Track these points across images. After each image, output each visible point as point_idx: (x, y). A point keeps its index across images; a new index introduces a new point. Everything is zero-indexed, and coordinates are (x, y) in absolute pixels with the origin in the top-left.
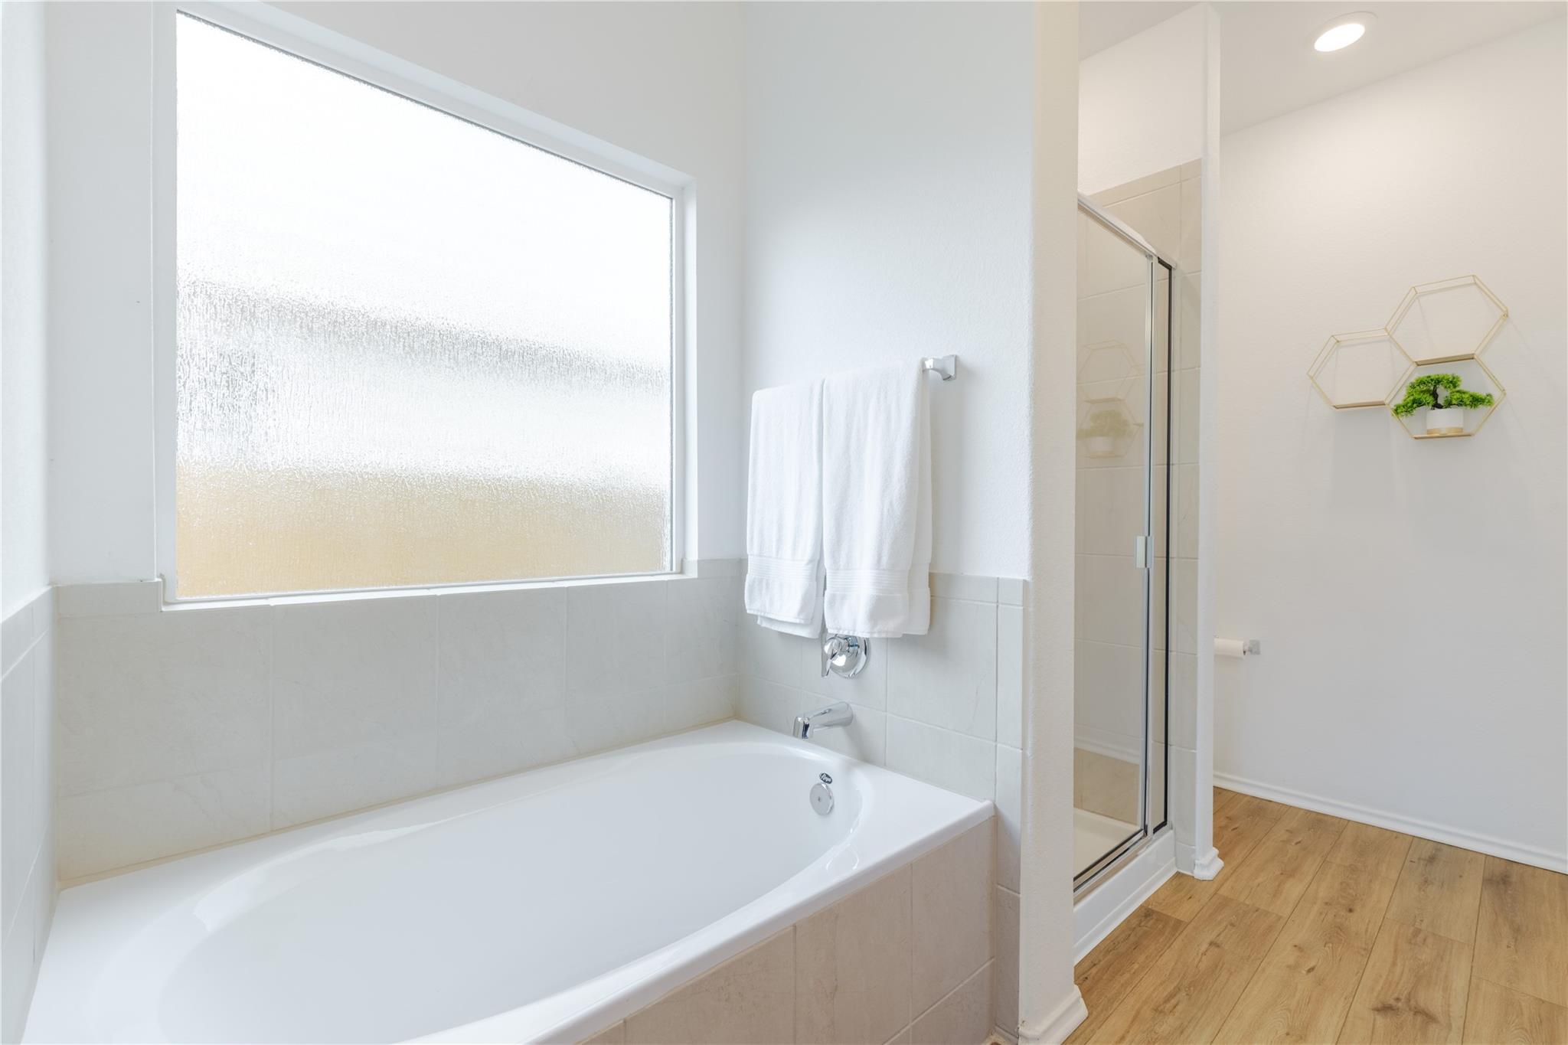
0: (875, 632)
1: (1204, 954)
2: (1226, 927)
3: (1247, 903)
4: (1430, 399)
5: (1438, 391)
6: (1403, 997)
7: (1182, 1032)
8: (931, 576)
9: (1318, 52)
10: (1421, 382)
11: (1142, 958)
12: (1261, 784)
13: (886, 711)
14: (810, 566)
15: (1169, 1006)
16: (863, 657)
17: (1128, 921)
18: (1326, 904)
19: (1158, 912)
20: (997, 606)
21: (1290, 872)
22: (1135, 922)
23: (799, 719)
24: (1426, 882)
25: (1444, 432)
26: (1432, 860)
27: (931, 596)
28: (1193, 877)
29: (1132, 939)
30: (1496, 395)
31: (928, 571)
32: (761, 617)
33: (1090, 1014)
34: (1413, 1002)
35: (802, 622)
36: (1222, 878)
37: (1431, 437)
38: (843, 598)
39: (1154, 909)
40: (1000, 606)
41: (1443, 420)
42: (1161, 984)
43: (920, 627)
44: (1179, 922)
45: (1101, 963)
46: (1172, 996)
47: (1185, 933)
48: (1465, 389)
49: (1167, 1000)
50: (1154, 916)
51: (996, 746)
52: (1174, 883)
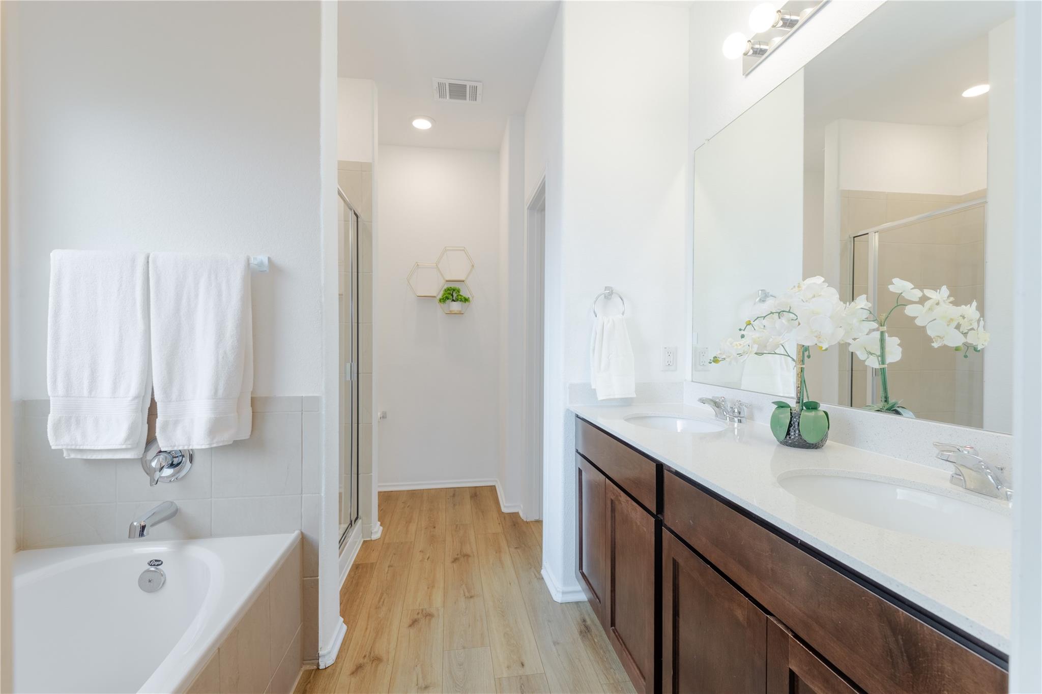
0: (214, 443)
1: (387, 573)
2: (392, 556)
3: (397, 541)
4: (451, 297)
5: (454, 294)
6: (459, 553)
7: (390, 611)
8: (253, 400)
9: (414, 127)
10: (448, 290)
11: (362, 589)
12: (387, 484)
13: (211, 497)
14: (136, 401)
15: (381, 603)
16: (188, 464)
17: (349, 574)
18: (426, 528)
19: (361, 564)
20: (302, 413)
21: (409, 522)
22: (352, 573)
23: (135, 524)
24: (454, 505)
25: (456, 312)
26: (454, 495)
27: (253, 412)
28: (371, 540)
29: (354, 582)
30: (471, 299)
31: (250, 396)
32: (67, 450)
33: (348, 627)
34: (462, 553)
35: (129, 446)
36: (384, 534)
37: (451, 313)
38: (176, 423)
39: (359, 563)
40: (303, 412)
41: (455, 306)
42: (374, 596)
43: (245, 434)
44: (372, 564)
45: (344, 601)
46: (380, 598)
47: (377, 567)
48: (462, 295)
49: (379, 601)
50: (361, 567)
51: (302, 497)
52: (364, 546)
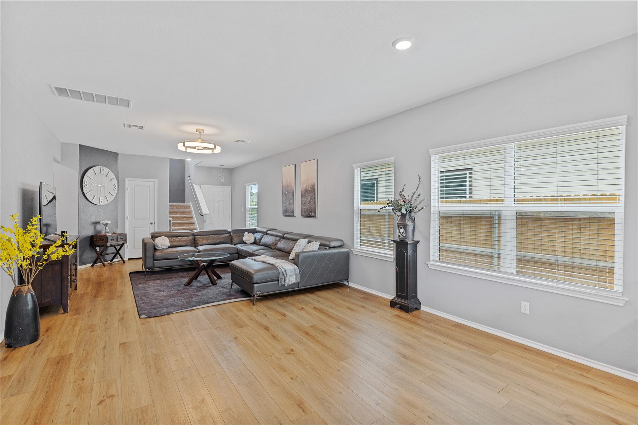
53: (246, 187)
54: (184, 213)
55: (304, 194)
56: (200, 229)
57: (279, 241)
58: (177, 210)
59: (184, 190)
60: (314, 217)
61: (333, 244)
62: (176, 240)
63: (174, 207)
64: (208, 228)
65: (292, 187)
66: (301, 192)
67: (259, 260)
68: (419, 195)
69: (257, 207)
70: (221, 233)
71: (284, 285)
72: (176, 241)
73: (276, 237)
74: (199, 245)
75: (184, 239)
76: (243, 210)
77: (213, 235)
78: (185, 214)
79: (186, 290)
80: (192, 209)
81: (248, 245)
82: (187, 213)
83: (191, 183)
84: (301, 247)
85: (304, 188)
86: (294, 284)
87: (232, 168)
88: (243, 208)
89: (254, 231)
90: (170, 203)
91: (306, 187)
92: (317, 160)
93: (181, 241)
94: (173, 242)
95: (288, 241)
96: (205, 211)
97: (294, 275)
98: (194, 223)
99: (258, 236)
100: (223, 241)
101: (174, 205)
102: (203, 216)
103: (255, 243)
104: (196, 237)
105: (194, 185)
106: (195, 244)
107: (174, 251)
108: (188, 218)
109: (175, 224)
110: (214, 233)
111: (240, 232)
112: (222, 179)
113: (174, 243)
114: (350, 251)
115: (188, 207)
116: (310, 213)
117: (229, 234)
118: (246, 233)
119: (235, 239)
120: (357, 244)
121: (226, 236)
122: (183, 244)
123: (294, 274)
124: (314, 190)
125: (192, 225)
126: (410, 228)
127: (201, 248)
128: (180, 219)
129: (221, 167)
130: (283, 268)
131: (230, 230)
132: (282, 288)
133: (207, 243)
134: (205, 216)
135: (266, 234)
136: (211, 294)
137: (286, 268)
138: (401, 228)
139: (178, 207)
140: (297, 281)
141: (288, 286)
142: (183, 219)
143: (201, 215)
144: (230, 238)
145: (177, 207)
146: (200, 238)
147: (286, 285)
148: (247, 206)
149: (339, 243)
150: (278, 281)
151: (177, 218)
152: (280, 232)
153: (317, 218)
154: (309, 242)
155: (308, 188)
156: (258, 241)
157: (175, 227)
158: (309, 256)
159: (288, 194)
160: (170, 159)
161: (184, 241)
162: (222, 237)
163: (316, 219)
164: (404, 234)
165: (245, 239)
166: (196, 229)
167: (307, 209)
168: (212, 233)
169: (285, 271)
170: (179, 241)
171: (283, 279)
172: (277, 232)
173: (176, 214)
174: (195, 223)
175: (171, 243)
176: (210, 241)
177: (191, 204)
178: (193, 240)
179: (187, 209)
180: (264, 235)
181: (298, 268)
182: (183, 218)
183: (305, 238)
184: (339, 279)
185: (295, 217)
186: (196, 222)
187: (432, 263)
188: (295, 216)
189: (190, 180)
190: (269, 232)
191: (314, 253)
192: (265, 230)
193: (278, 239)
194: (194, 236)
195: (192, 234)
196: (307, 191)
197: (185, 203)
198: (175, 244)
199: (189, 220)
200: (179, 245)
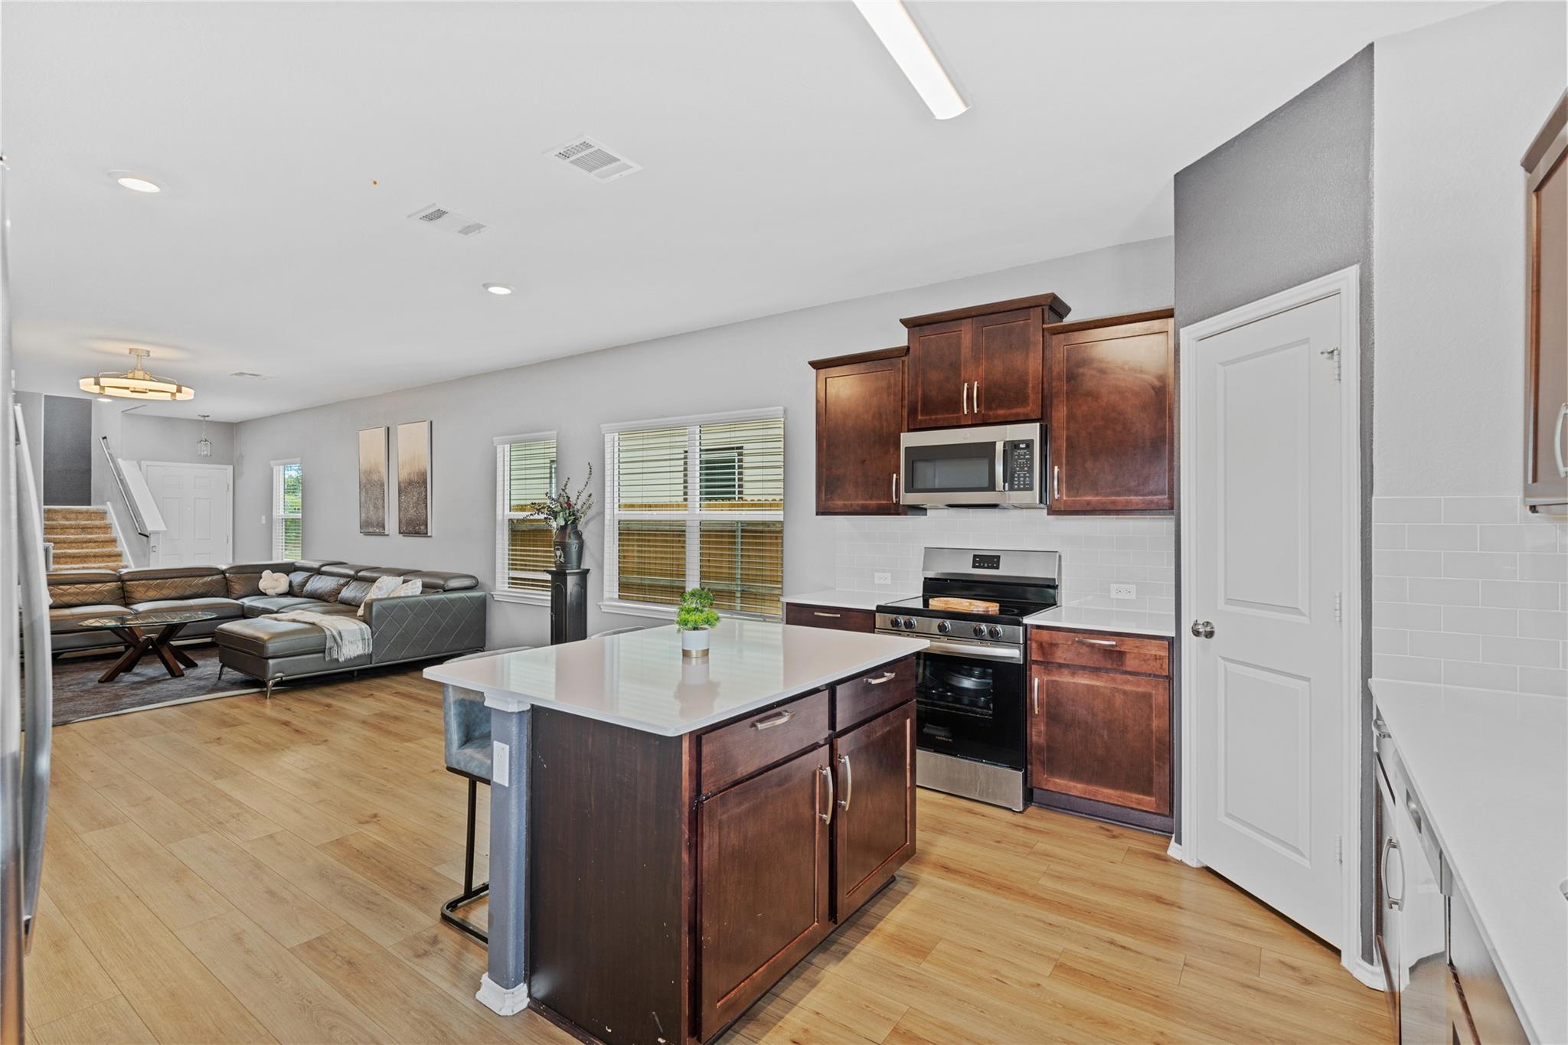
53: (272, 469)
54: (89, 530)
55: (405, 488)
56: (137, 566)
57: (344, 586)
58: (67, 523)
59: (88, 471)
60: (425, 534)
61: (453, 584)
62: (70, 591)
63: (55, 516)
64: (161, 561)
65: (379, 472)
66: (399, 484)
67: (284, 618)
68: (590, 496)
69: (300, 514)
70: (197, 573)
71: (337, 660)
72: (70, 594)
73: (337, 578)
74: (136, 601)
75: (94, 590)
76: (264, 522)
77: (176, 579)
78: (91, 533)
79: (101, 689)
80: (113, 518)
81: (272, 597)
82: (96, 530)
83: (110, 455)
84: (385, 591)
85: (404, 474)
86: (359, 657)
87: (236, 422)
88: (264, 517)
89: (288, 569)
90: (44, 505)
91: (409, 474)
92: (431, 422)
93: (86, 594)
94: (62, 595)
95: (363, 583)
96: (152, 522)
97: (361, 641)
98: (119, 555)
99: (298, 578)
100: (204, 591)
101: (56, 511)
102: (147, 536)
103: (291, 592)
104: (128, 583)
105: (119, 460)
106: (125, 597)
107: (66, 616)
108: (102, 541)
109: (59, 558)
110: (179, 575)
111: (250, 570)
112: (205, 448)
113: (62, 599)
114: (488, 596)
115: (103, 515)
116: (415, 527)
117: (221, 576)
118: (266, 573)
119: (236, 587)
120: (504, 583)
121: (212, 580)
122: (91, 600)
123: (360, 638)
124: (425, 482)
125: (114, 558)
126: (574, 549)
127: (141, 607)
128: (74, 545)
129: (202, 419)
130: (334, 628)
131: (224, 567)
132: (334, 665)
133: (157, 597)
134: (152, 538)
135: (318, 572)
136: (168, 691)
137: (340, 628)
138: (558, 549)
139: (68, 516)
140: (366, 652)
141: (345, 661)
142: (84, 545)
143: (140, 534)
144: (224, 584)
145: (66, 515)
146: (138, 586)
147: (341, 659)
148: (274, 513)
149: (467, 582)
150: (323, 652)
151: (65, 542)
152: (351, 567)
153: (430, 537)
154: (405, 582)
155: (412, 476)
156: (296, 589)
157: (61, 564)
158: (395, 606)
159: (371, 488)
160: (45, 396)
161: (94, 593)
162: (201, 581)
163: (428, 539)
164: (562, 558)
165: (262, 585)
166: (126, 567)
167: (411, 519)
168: (174, 575)
169: (340, 634)
170: (77, 594)
171: (335, 648)
172: (346, 568)
173: (62, 534)
174: (124, 555)
175: (54, 599)
176: (166, 592)
177: (109, 507)
178: (120, 590)
179: (96, 519)
180: (312, 575)
181: (371, 628)
182: (86, 542)
183: (400, 576)
184: (463, 647)
185: (388, 535)
186: (127, 551)
187: (608, 603)
188: (386, 533)
189: (108, 448)
190: (324, 569)
191: (406, 600)
192: (316, 565)
193: (342, 581)
194: (123, 581)
195: (114, 578)
196: (410, 483)
197: (90, 504)
198: (66, 599)
199: (103, 547)
200: (78, 602)
